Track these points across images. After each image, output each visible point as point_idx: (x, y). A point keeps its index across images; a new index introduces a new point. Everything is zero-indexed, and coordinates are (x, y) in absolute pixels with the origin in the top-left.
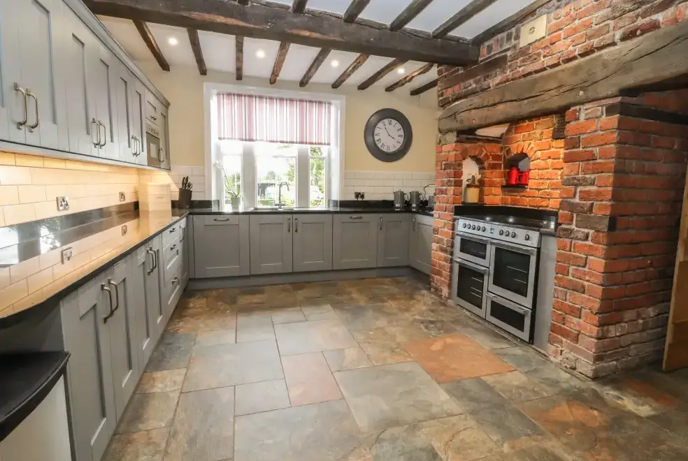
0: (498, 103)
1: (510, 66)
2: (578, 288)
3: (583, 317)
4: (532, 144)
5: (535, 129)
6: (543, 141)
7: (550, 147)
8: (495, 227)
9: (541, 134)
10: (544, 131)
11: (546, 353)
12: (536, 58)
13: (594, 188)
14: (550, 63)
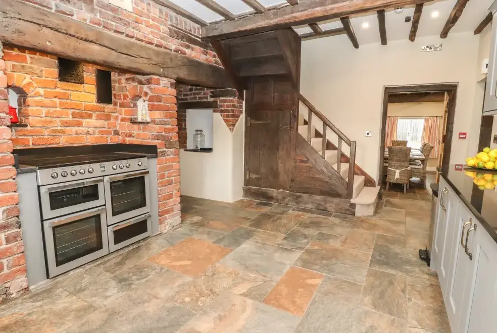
1: (101, 12)
2: (170, 183)
3: (174, 197)
4: (28, 79)
5: (31, 63)
6: (44, 78)
7: (56, 87)
8: (106, 164)
9: (42, 71)
10: (44, 69)
11: (159, 232)
12: (127, 24)
13: (170, 126)
14: (139, 37)
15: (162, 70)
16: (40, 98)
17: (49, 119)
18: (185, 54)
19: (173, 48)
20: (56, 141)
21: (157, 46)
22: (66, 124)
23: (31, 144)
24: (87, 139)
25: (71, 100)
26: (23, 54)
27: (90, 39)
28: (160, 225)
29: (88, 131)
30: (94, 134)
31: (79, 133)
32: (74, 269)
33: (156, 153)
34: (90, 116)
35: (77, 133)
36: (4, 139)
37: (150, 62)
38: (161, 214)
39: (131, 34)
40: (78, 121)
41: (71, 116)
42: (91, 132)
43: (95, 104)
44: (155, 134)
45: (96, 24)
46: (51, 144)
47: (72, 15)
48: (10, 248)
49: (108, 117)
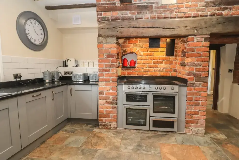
0: (150, 27)
1: (156, 11)
2: (197, 104)
3: (200, 114)
4: (138, 49)
5: (139, 43)
6: (143, 48)
7: (148, 51)
8: (152, 86)
9: (143, 45)
10: (144, 44)
11: (184, 133)
12: (172, 12)
13: (201, 67)
14: (179, 16)
15: (196, 31)
16: (141, 56)
17: (144, 65)
18: (221, 14)
19: (209, 13)
20: (146, 73)
21: (194, 17)
22: (150, 67)
23: (137, 75)
24: (159, 73)
25: (154, 56)
26: (137, 40)
27: (149, 26)
28: (185, 129)
29: (160, 70)
30: (163, 71)
31: (156, 70)
32: (133, 129)
33: (187, 84)
34: (162, 63)
35: (155, 71)
36: (114, 72)
37: (187, 28)
38: (187, 122)
39: (174, 16)
40: (156, 65)
41: (153, 63)
42: (161, 70)
43: (165, 57)
44: (188, 72)
45: (153, 18)
46: (144, 75)
47: (142, 18)
48: (112, 111)
49: (171, 63)
